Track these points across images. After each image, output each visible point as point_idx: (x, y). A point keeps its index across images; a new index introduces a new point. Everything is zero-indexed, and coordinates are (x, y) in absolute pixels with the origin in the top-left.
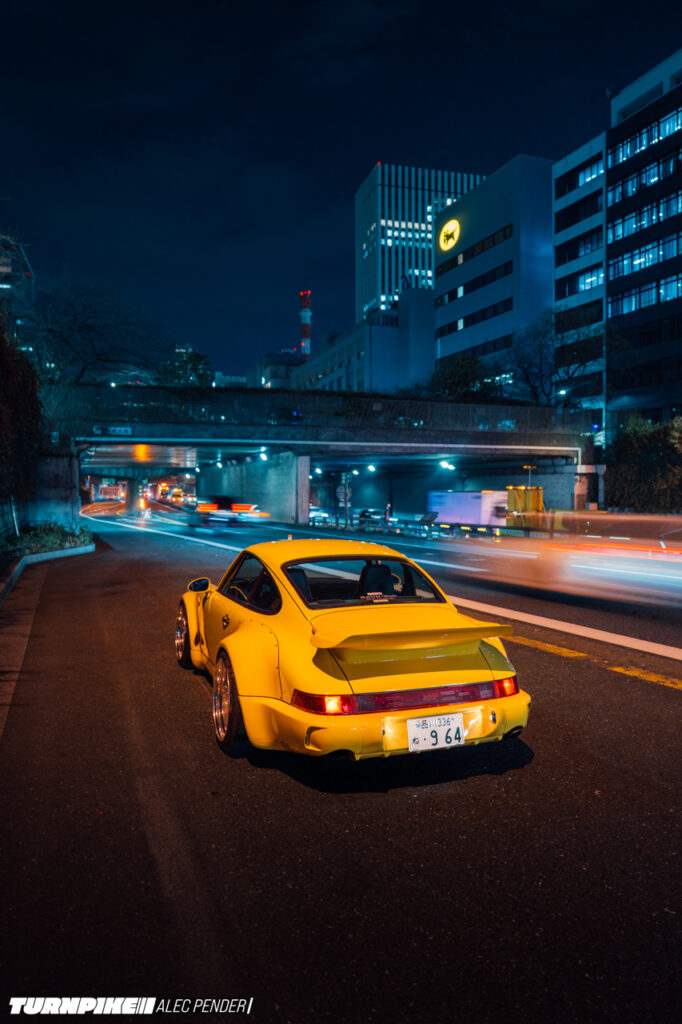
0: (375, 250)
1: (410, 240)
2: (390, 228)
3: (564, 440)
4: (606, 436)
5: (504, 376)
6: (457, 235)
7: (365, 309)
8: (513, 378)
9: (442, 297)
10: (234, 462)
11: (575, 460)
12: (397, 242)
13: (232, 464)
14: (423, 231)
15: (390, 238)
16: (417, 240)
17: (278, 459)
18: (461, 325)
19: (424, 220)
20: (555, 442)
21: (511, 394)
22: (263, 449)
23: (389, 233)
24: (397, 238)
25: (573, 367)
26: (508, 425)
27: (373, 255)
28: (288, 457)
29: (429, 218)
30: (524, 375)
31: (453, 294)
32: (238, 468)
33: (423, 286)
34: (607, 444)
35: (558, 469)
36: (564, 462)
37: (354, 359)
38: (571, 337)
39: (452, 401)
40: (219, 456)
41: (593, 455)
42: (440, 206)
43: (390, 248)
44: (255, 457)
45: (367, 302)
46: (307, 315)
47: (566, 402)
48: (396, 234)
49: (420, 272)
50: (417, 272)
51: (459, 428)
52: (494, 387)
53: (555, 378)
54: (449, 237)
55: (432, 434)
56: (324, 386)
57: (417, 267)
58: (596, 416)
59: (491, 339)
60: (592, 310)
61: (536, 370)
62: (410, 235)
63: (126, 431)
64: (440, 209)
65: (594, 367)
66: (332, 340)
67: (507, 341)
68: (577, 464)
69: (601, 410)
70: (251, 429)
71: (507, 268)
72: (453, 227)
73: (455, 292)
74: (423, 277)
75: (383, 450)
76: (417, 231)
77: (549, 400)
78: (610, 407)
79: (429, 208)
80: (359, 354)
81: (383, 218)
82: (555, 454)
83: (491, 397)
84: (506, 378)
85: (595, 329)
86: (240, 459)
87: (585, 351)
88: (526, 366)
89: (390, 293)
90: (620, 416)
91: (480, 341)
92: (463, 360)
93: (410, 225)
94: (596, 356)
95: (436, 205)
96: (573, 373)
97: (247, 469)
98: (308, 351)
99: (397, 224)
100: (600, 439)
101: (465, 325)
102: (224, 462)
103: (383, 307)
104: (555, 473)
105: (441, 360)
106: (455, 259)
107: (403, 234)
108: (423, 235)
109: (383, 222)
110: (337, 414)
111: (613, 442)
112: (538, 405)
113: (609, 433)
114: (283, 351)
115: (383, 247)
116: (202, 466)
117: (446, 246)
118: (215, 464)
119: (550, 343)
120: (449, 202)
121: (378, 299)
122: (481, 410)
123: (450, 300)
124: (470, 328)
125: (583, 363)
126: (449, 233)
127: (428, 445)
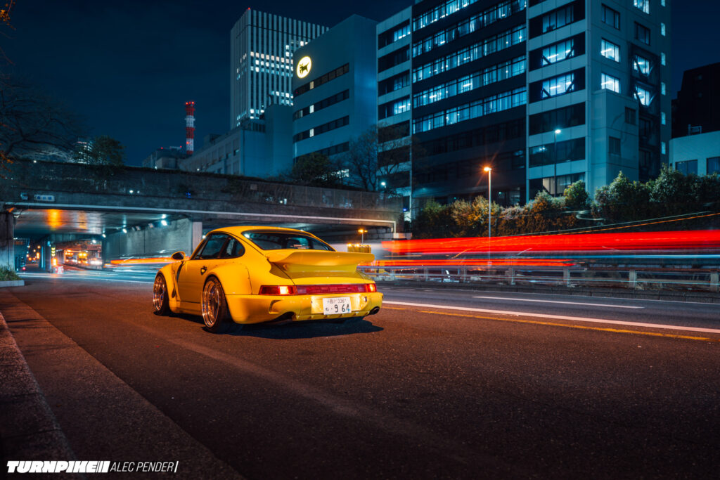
0: (245, 74)
1: (273, 69)
2: (257, 59)
3: (385, 215)
4: (412, 214)
5: (343, 171)
6: (309, 68)
7: (239, 118)
8: (349, 172)
9: (298, 111)
10: (138, 228)
11: (392, 229)
12: (263, 70)
13: (136, 230)
14: (283, 64)
15: (257, 66)
16: (278, 70)
17: (176, 224)
18: (312, 133)
19: (283, 55)
20: (379, 217)
21: (349, 182)
22: (164, 216)
23: (257, 62)
24: (263, 67)
25: (389, 167)
26: (348, 205)
27: (244, 77)
28: (184, 223)
29: (287, 54)
30: (357, 170)
31: (306, 111)
32: (141, 233)
33: (283, 104)
34: (412, 219)
35: (381, 236)
36: (384, 231)
37: (231, 155)
38: (389, 146)
39: (308, 185)
40: (125, 222)
41: (404, 227)
42: (295, 45)
43: (257, 73)
44: (156, 224)
45: (240, 113)
46: (191, 121)
47: (386, 191)
48: (262, 63)
49: (280, 94)
50: (278, 93)
51: (312, 204)
52: (336, 178)
53: (378, 173)
54: (304, 68)
55: (294, 208)
57: (278, 90)
58: (405, 200)
59: (334, 144)
60: (402, 129)
61: (365, 166)
62: (273, 65)
63: (50, 198)
64: (295, 49)
65: (405, 166)
66: (213, 140)
67: (345, 146)
68: (393, 232)
69: (409, 197)
70: (155, 200)
71: (345, 95)
72: (306, 61)
73: (308, 109)
74: (283, 98)
75: (258, 219)
76: (278, 63)
77: (374, 188)
78: (414, 196)
79: (287, 47)
80: (235, 152)
81: (252, 50)
82: (379, 225)
83: (334, 184)
84: (346, 173)
85: (404, 141)
86: (143, 225)
87: (397, 156)
88: (359, 163)
89: (257, 108)
90: (421, 201)
91: (326, 145)
92: (315, 157)
93: (273, 58)
94: (406, 160)
95: (292, 45)
96: (391, 170)
97: (150, 233)
98: (192, 149)
99: (263, 56)
100: (408, 217)
101: (315, 134)
102: (129, 228)
103: (252, 117)
104: (378, 238)
105: (298, 158)
106: (308, 85)
107: (267, 64)
108: (282, 66)
109: (252, 54)
110: (223, 191)
111: (417, 217)
112: (367, 191)
113: (414, 212)
114: (171, 147)
115: (252, 72)
116: (108, 232)
117: (302, 75)
118: (120, 230)
119: (375, 148)
120: (302, 44)
121: (248, 112)
122: (329, 192)
123: (304, 115)
124: (318, 136)
125: (397, 163)
126: (304, 65)
127: (291, 216)
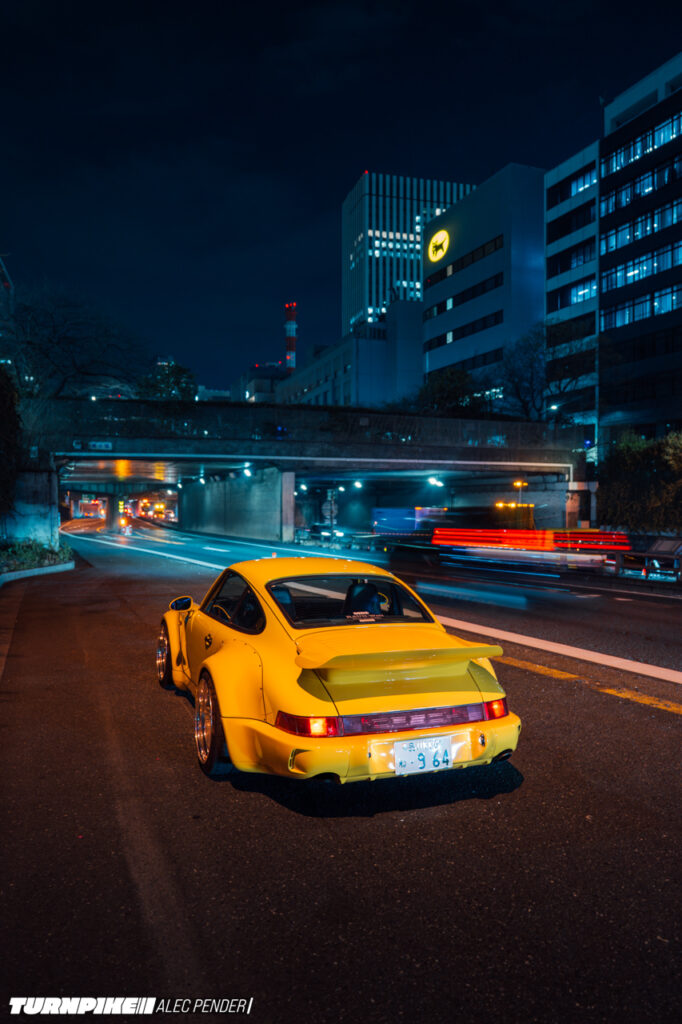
0: (362, 261)
1: (398, 250)
2: (377, 239)
3: (556, 456)
4: (598, 452)
5: (494, 390)
6: (446, 246)
7: (352, 321)
8: (503, 392)
9: (430, 310)
10: (217, 478)
11: (567, 477)
12: (385, 253)
13: (215, 480)
14: (412, 242)
15: (378, 248)
16: (405, 251)
17: (263, 474)
18: (450, 338)
19: (412, 231)
20: (546, 458)
21: (502, 409)
22: (247, 464)
23: (377, 243)
24: (384, 249)
25: (565, 382)
26: (498, 440)
27: (360, 266)
28: (272, 473)
29: (418, 228)
30: (514, 390)
31: (442, 306)
32: (221, 484)
33: (412, 298)
34: (599, 460)
35: (549, 486)
36: (555, 478)
37: (340, 373)
38: (563, 350)
39: (441, 416)
40: (202, 472)
41: (585, 472)
42: (428, 216)
43: (377, 259)
44: (239, 473)
45: (353, 314)
46: (292, 328)
47: (558, 417)
48: (384, 244)
49: (408, 284)
50: (405, 284)
51: (447, 443)
52: (483, 401)
53: (547, 393)
54: (438, 247)
55: (420, 450)
56: (309, 401)
57: (405, 279)
58: (588, 431)
59: (481, 352)
60: (584, 323)
61: (526, 385)
62: (398, 246)
63: (107, 446)
64: (429, 219)
65: (586, 381)
66: (318, 353)
67: (497, 355)
68: (569, 481)
69: (593, 426)
70: (234, 444)
71: (497, 280)
72: (442, 237)
73: (444, 304)
74: (412, 289)
75: (370, 466)
76: (405, 241)
77: (540, 415)
78: (603, 423)
79: (418, 218)
80: (345, 367)
81: (371, 228)
82: (546, 470)
83: (481, 412)
84: (496, 393)
85: (587, 342)
86: (224, 475)
87: (576, 365)
88: (516, 380)
89: (378, 306)
90: (613, 431)
91: (470, 354)
92: (452, 374)
93: (398, 235)
94: (589, 370)
95: (425, 215)
96: (565, 388)
97: (231, 485)
98: (293, 365)
99: (384, 235)
100: (593, 455)
101: (455, 338)
102: (206, 478)
103: (370, 320)
104: (546, 490)
105: (430, 373)
106: (445, 270)
107: (391, 245)
108: (411, 246)
109: (370, 233)
110: (322, 429)
111: (606, 458)
112: (529, 421)
113: (602, 450)
114: (268, 364)
115: (371, 258)
116: (184, 482)
117: (435, 257)
118: (197, 480)
119: (541, 357)
120: (438, 212)
121: (366, 311)
122: (470, 425)
123: (439, 313)
124: (457, 342)
125: (575, 377)
126: (438, 244)
127: (416, 461)
